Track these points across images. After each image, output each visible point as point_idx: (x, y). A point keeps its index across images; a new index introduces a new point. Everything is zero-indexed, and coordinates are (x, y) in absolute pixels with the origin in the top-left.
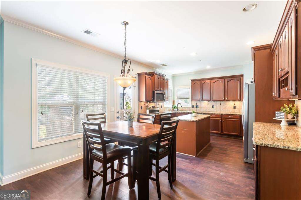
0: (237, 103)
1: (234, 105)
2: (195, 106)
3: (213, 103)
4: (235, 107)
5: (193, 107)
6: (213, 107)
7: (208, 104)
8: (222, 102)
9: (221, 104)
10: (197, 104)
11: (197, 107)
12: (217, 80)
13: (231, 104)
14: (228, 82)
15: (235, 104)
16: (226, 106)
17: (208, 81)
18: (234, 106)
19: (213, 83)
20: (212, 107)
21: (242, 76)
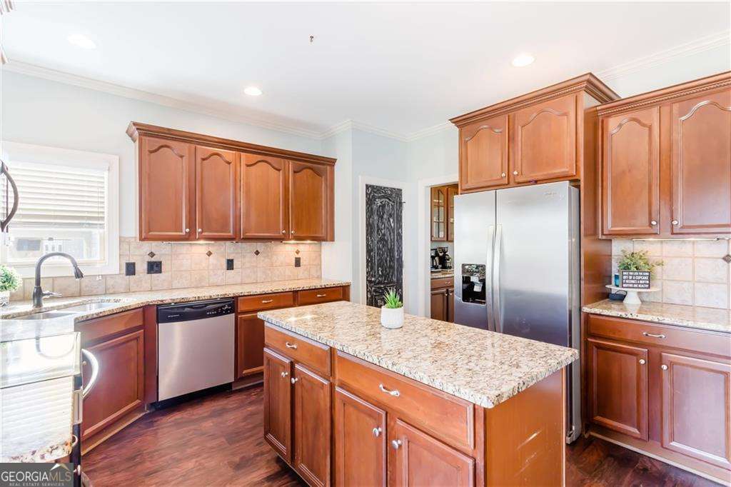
0: (306, 249)
1: (298, 256)
2: (141, 267)
3: (229, 249)
4: (298, 262)
5: (131, 269)
6: (230, 264)
7: (209, 254)
8: (259, 246)
9: (257, 253)
10: (152, 255)
11: (154, 267)
12: (260, 157)
13: (288, 250)
14: (295, 172)
15: (298, 252)
16: (275, 258)
17: (228, 154)
18: (296, 258)
19: (248, 166)
20: (225, 265)
21: (331, 162)
